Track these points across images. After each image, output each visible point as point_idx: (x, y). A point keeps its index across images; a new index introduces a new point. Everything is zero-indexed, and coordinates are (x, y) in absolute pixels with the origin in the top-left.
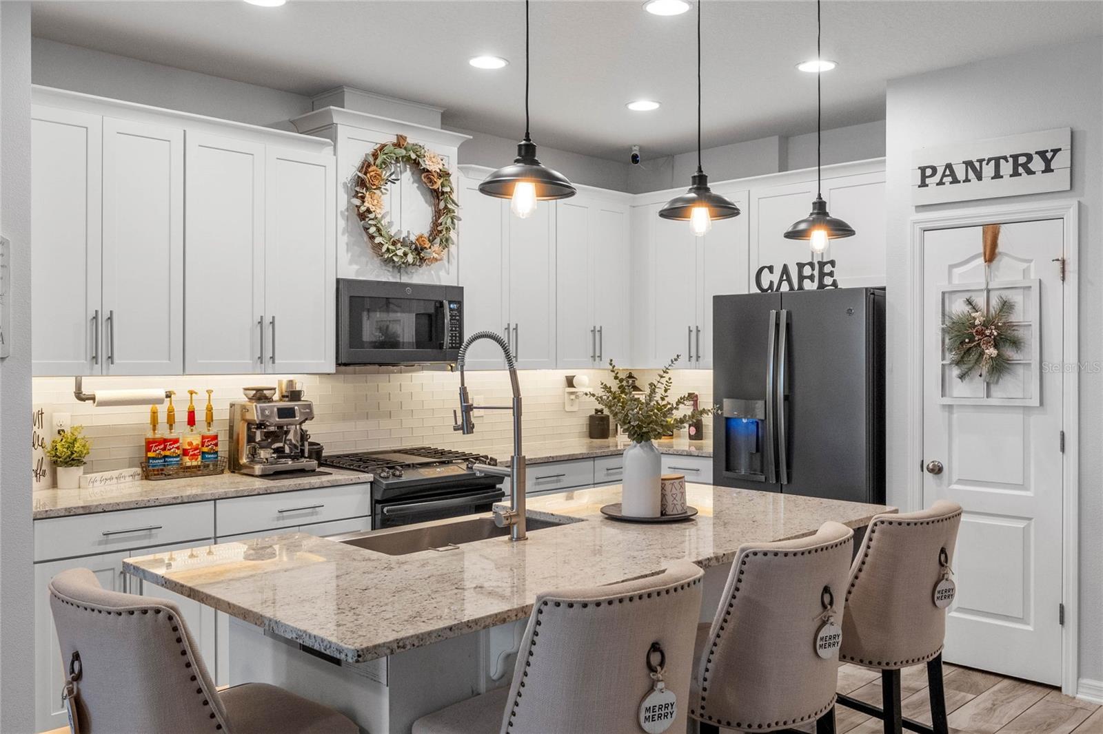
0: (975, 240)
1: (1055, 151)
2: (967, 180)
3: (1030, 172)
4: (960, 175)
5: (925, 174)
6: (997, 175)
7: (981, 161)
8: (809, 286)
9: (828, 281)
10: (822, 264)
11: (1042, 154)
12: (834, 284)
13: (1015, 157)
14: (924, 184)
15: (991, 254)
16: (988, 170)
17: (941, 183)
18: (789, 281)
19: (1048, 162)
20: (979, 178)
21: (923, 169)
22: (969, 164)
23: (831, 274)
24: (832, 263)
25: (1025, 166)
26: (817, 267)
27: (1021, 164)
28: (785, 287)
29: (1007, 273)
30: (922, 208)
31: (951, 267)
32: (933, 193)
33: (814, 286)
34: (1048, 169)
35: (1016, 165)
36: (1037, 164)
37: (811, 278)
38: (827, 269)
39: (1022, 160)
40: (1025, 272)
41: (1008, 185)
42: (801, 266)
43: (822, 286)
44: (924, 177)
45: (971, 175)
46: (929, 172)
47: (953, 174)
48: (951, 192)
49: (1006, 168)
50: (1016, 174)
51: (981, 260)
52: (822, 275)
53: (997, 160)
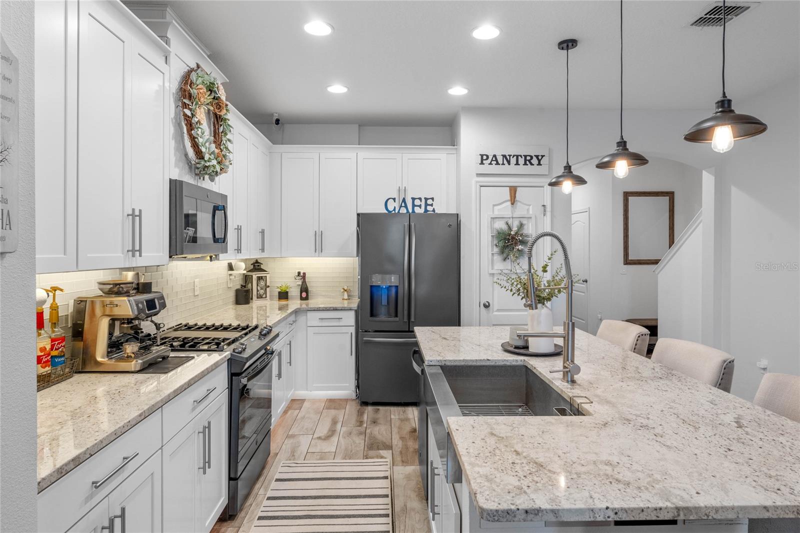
0: (506, 192)
1: (543, 156)
2: (503, 164)
3: (532, 164)
4: (500, 161)
5: (483, 158)
6: (517, 164)
7: (510, 156)
8: (417, 210)
9: (429, 208)
10: (426, 199)
11: (537, 157)
12: (434, 210)
13: (526, 156)
14: (482, 163)
15: (513, 201)
16: (513, 161)
17: (491, 164)
18: (406, 207)
19: (539, 161)
20: (509, 163)
21: (482, 156)
22: (504, 156)
23: (432, 205)
24: (433, 199)
25: (529, 161)
26: (423, 200)
27: (528, 160)
28: (404, 211)
29: (521, 210)
30: (479, 175)
31: (494, 205)
32: (487, 168)
33: (422, 211)
34: (539, 164)
35: (526, 160)
36: (535, 161)
37: (420, 206)
38: (430, 202)
39: (528, 158)
40: (528, 210)
41: (522, 169)
42: (413, 199)
43: (426, 211)
44: (482, 160)
45: (505, 162)
46: (485, 157)
47: (496, 160)
48: (494, 169)
49: (521, 161)
50: (525, 164)
51: (509, 203)
52: (426, 205)
53: (517, 156)
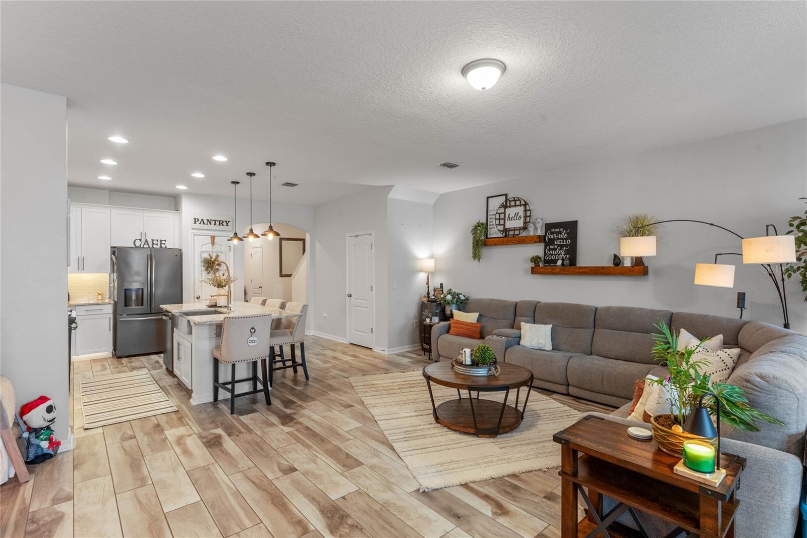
0: (209, 239)
1: (229, 222)
2: (207, 224)
3: (223, 225)
4: (206, 223)
5: (196, 221)
6: (215, 224)
7: (211, 220)
8: (155, 246)
9: (163, 245)
10: (161, 241)
11: (226, 222)
12: (166, 247)
13: (220, 221)
14: (195, 223)
15: (213, 243)
16: (213, 223)
17: (200, 223)
18: (148, 244)
19: (227, 224)
20: (211, 224)
21: (195, 219)
22: (208, 220)
23: (165, 244)
24: (165, 241)
25: (222, 223)
26: (159, 241)
27: (221, 223)
28: (146, 246)
29: (217, 248)
30: (193, 229)
31: (202, 245)
32: (197, 225)
33: (159, 246)
34: (227, 225)
35: (220, 223)
36: (225, 224)
37: (157, 244)
38: (163, 242)
39: (221, 222)
40: (221, 248)
41: (217, 227)
42: (153, 240)
43: (161, 247)
44: (195, 221)
45: (208, 223)
46: (197, 220)
47: (203, 222)
48: (202, 226)
49: (217, 223)
50: (220, 225)
51: (211, 244)
52: (161, 244)
53: (215, 221)
